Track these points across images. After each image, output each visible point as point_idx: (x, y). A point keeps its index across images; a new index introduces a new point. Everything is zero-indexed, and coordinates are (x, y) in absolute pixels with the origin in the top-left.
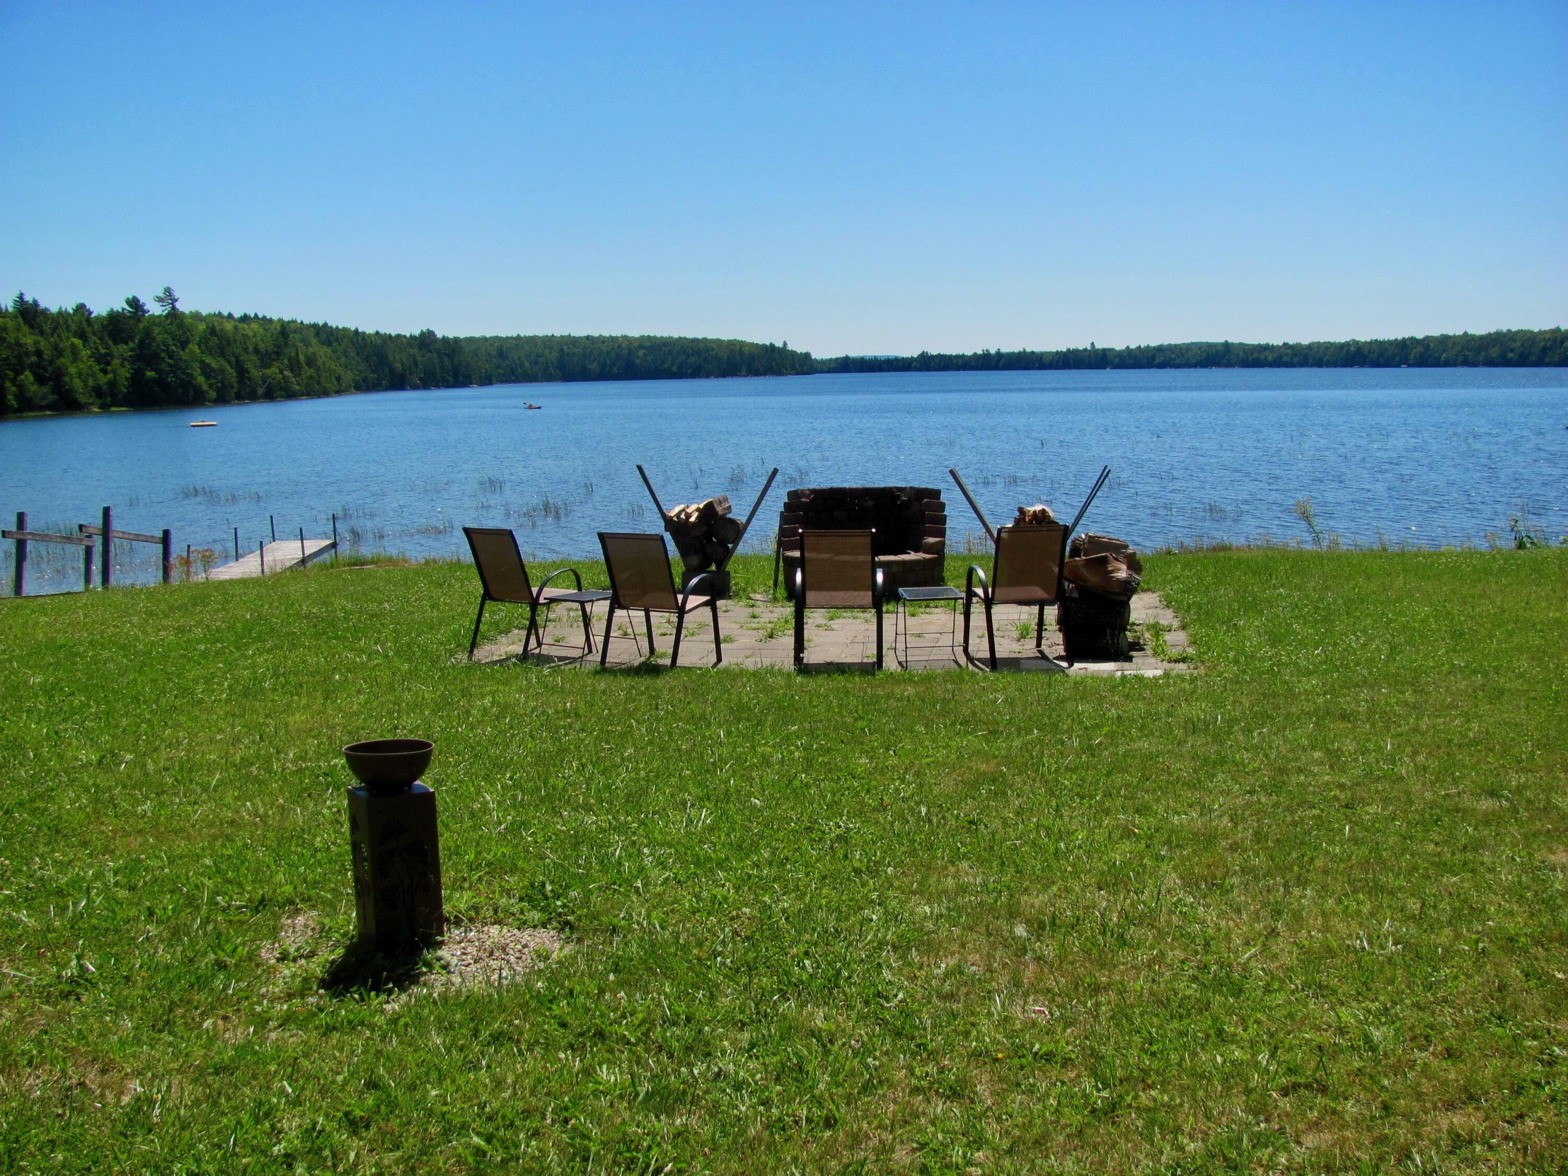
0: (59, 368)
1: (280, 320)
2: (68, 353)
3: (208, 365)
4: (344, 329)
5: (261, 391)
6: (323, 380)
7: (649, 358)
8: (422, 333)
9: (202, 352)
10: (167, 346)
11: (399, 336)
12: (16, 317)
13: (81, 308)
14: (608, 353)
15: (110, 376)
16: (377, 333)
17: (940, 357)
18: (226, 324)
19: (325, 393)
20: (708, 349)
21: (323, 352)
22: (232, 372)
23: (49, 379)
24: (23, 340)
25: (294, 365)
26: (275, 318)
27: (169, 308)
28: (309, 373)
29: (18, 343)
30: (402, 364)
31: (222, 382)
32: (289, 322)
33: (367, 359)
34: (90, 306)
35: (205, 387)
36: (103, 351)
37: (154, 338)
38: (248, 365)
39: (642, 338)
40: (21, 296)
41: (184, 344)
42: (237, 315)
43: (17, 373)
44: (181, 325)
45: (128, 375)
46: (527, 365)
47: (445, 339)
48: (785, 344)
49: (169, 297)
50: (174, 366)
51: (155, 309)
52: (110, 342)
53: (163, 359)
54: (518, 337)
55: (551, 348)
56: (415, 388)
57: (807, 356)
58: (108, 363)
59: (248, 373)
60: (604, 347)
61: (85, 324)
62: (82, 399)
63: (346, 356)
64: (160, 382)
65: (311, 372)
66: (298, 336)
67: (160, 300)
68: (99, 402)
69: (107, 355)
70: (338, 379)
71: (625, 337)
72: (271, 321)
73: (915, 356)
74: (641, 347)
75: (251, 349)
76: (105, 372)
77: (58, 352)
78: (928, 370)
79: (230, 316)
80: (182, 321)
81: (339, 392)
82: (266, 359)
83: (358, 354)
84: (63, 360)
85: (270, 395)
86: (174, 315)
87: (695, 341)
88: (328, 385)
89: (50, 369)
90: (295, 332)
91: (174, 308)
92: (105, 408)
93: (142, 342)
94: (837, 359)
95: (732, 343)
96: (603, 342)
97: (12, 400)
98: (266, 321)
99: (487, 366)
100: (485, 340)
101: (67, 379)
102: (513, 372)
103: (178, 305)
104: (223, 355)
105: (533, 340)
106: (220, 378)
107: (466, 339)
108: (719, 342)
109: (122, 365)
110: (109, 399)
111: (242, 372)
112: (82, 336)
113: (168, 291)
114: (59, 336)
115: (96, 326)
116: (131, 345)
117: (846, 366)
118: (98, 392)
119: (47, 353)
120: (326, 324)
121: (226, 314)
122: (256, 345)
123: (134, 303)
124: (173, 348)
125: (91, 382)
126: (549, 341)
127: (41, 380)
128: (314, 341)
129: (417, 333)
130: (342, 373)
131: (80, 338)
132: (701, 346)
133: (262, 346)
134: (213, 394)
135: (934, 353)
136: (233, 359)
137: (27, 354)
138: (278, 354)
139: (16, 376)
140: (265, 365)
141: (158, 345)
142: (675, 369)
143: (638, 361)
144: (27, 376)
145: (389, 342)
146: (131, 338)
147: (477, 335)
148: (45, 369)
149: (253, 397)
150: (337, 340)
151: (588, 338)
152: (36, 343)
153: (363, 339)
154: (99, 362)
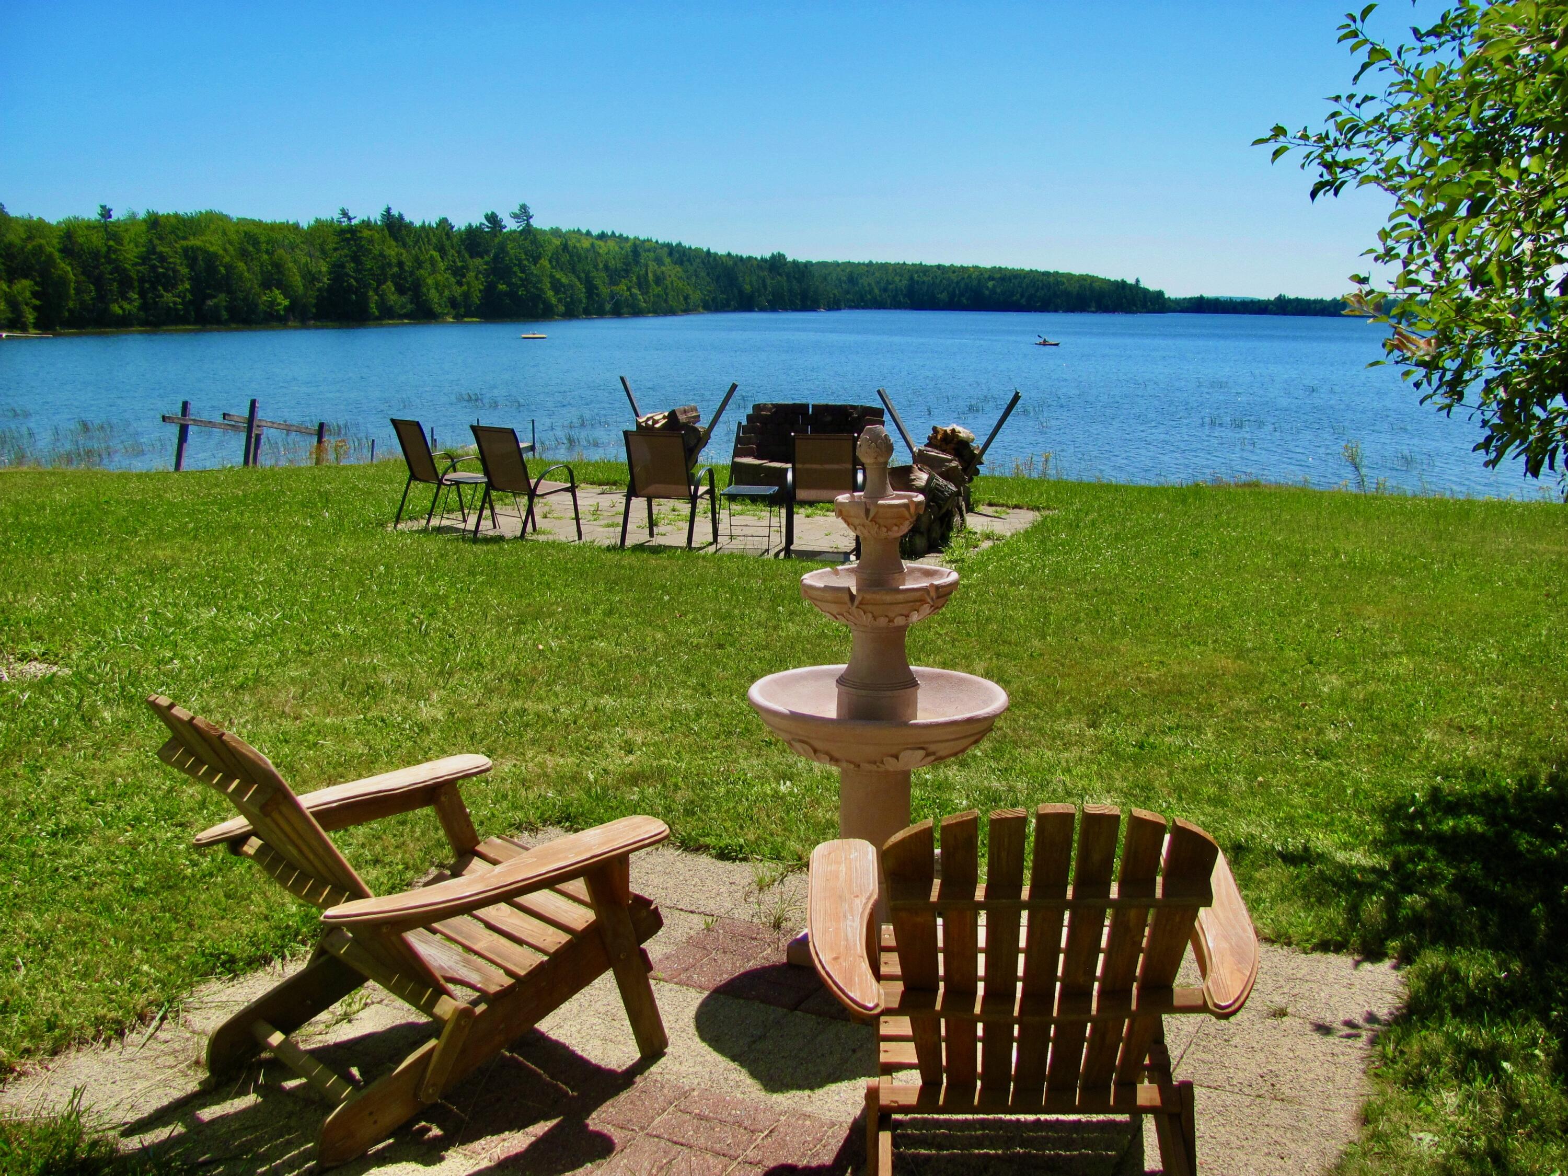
0: (418, 279)
1: (636, 239)
2: (427, 265)
3: (559, 280)
4: (697, 250)
5: (608, 307)
6: (670, 298)
7: (998, 290)
8: (773, 257)
9: (553, 267)
10: (520, 260)
11: (750, 258)
12: (383, 230)
13: (444, 222)
14: (958, 283)
15: (465, 288)
16: (729, 254)
17: (1297, 300)
18: (584, 241)
19: (671, 312)
20: (1058, 283)
21: (672, 271)
22: (581, 288)
23: (409, 289)
24: (387, 252)
25: (642, 284)
26: (631, 237)
27: (524, 224)
28: (656, 291)
29: (382, 255)
30: (752, 286)
31: (571, 297)
32: (644, 241)
33: (718, 279)
34: (452, 221)
35: (554, 301)
36: (459, 264)
37: (508, 253)
38: (597, 282)
39: (994, 269)
40: (388, 210)
41: (536, 259)
42: (595, 232)
43: (380, 283)
44: (534, 242)
45: (481, 287)
46: (876, 291)
47: (795, 263)
48: (1138, 281)
49: (524, 213)
50: (526, 280)
51: (511, 225)
52: (467, 256)
53: (515, 273)
54: (870, 263)
55: (901, 276)
56: (762, 309)
57: (1160, 294)
58: (464, 276)
59: (597, 289)
60: (954, 277)
61: (444, 237)
62: (437, 309)
63: (697, 276)
64: (512, 294)
65: (658, 290)
66: (652, 255)
67: (515, 216)
68: (454, 312)
69: (463, 267)
70: (686, 298)
71: (976, 268)
72: (627, 239)
73: (1272, 299)
74: (991, 278)
75: (601, 266)
76: (460, 284)
77: (419, 264)
78: (1285, 314)
79: (588, 233)
80: (535, 236)
81: (687, 311)
82: (615, 276)
83: (708, 274)
84: (422, 272)
85: (617, 312)
86: (528, 231)
87: (1047, 274)
88: (674, 304)
89: (410, 279)
90: (649, 251)
91: (528, 225)
92: (459, 318)
93: (496, 257)
94: (1191, 299)
95: (1083, 278)
96: (954, 272)
97: (374, 310)
98: (622, 239)
99: (836, 292)
100: (837, 265)
101: (425, 290)
102: (862, 298)
103: (532, 221)
104: (574, 271)
105: (884, 267)
106: (569, 293)
107: (819, 264)
108: (1069, 277)
109: (477, 278)
110: (462, 310)
111: (591, 289)
112: (442, 250)
113: (524, 208)
114: (420, 248)
115: (455, 240)
116: (486, 258)
117: (1200, 306)
118: (453, 303)
119: (408, 265)
120: (679, 245)
121: (584, 231)
122: (607, 262)
123: (493, 219)
124: (526, 262)
125: (447, 293)
126: (900, 269)
127: (401, 290)
128: (667, 260)
129: (768, 255)
130: (691, 292)
131: (439, 251)
132: (1051, 279)
133: (612, 264)
134: (562, 308)
135: (1292, 296)
136: (583, 275)
137: (390, 265)
138: (627, 271)
139: (378, 287)
140: (613, 282)
141: (511, 260)
142: (1023, 301)
143: (987, 292)
144: (389, 287)
145: (739, 264)
146: (487, 252)
147: (830, 259)
148: (405, 279)
149: (601, 313)
150: (689, 260)
151: (939, 267)
152: (399, 255)
153: (715, 259)
154: (455, 274)
